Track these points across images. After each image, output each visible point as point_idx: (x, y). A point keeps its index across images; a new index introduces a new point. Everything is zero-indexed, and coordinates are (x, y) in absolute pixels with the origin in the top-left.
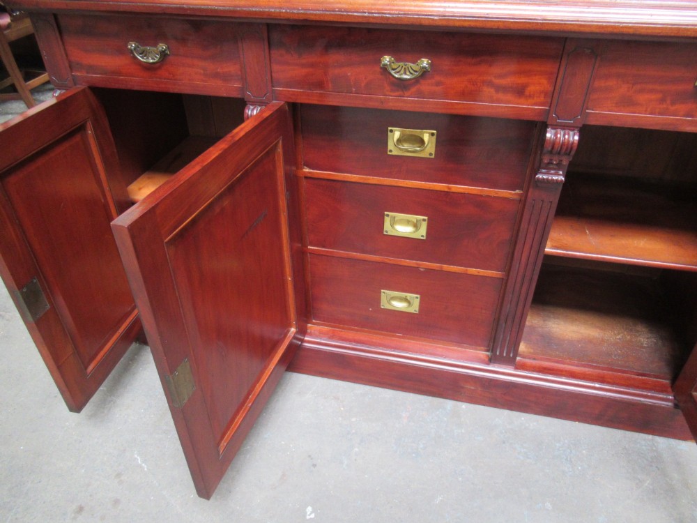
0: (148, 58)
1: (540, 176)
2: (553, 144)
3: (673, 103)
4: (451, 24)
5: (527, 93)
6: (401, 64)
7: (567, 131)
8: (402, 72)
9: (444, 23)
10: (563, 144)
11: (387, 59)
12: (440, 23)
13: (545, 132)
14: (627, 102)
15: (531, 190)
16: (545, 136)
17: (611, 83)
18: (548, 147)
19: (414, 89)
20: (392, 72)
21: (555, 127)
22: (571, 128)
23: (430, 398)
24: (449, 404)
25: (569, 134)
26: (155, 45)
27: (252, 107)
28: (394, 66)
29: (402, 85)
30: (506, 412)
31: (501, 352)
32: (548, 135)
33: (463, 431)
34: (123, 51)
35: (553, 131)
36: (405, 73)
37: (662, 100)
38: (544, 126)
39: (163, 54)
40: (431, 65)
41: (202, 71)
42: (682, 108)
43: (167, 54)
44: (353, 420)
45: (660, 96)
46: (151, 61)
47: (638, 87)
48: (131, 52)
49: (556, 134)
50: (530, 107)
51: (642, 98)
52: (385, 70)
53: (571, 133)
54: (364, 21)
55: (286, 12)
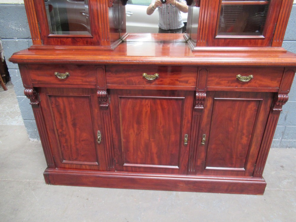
0: (61, 77)
1: (196, 107)
2: (199, 97)
3: (231, 83)
4: (164, 64)
5: (189, 82)
6: (149, 75)
7: (202, 93)
8: (150, 78)
9: (162, 63)
10: (202, 97)
11: (145, 74)
12: (161, 64)
13: (196, 94)
14: (218, 84)
15: (194, 112)
16: (196, 95)
17: (213, 78)
18: (197, 99)
19: (154, 83)
20: (147, 78)
21: (199, 92)
22: (203, 92)
23: (167, 192)
24: (174, 193)
25: (203, 94)
26: (64, 73)
27: (99, 91)
28: (147, 76)
29: (150, 82)
30: (195, 193)
31: (191, 170)
32: (197, 95)
33: (181, 202)
34: (52, 75)
35: (198, 93)
36: (151, 78)
37: (228, 83)
38: (195, 92)
39: (67, 76)
40: (159, 75)
41: (81, 81)
42: (234, 84)
43: (69, 76)
44: (140, 203)
45: (227, 81)
46: (63, 78)
47: (221, 79)
48: (56, 75)
49: (199, 94)
50: (190, 86)
51: (223, 82)
52: (144, 78)
53: (204, 94)
54: (137, 63)
55: (112, 62)
